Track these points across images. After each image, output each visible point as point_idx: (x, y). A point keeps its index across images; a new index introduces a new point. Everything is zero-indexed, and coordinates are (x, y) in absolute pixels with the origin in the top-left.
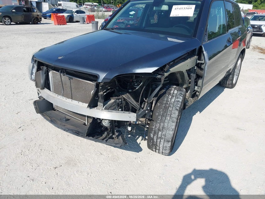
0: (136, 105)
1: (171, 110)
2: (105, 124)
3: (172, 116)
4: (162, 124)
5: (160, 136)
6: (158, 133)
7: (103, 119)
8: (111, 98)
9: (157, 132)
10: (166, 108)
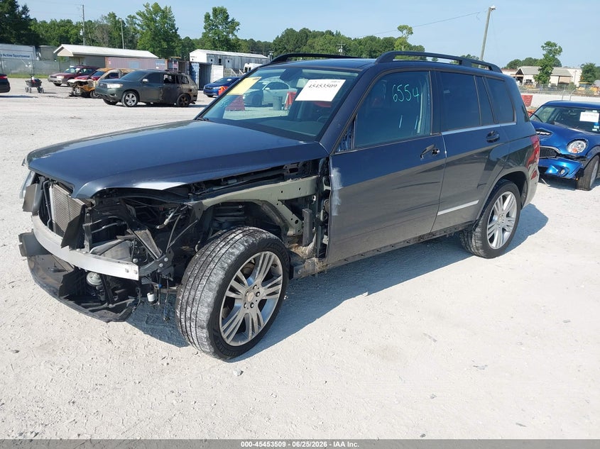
0: (156, 253)
1: (212, 267)
2: (92, 280)
3: (211, 278)
4: (193, 293)
5: (188, 315)
6: (186, 309)
7: (89, 272)
8: (117, 237)
9: (185, 307)
10: (206, 264)
